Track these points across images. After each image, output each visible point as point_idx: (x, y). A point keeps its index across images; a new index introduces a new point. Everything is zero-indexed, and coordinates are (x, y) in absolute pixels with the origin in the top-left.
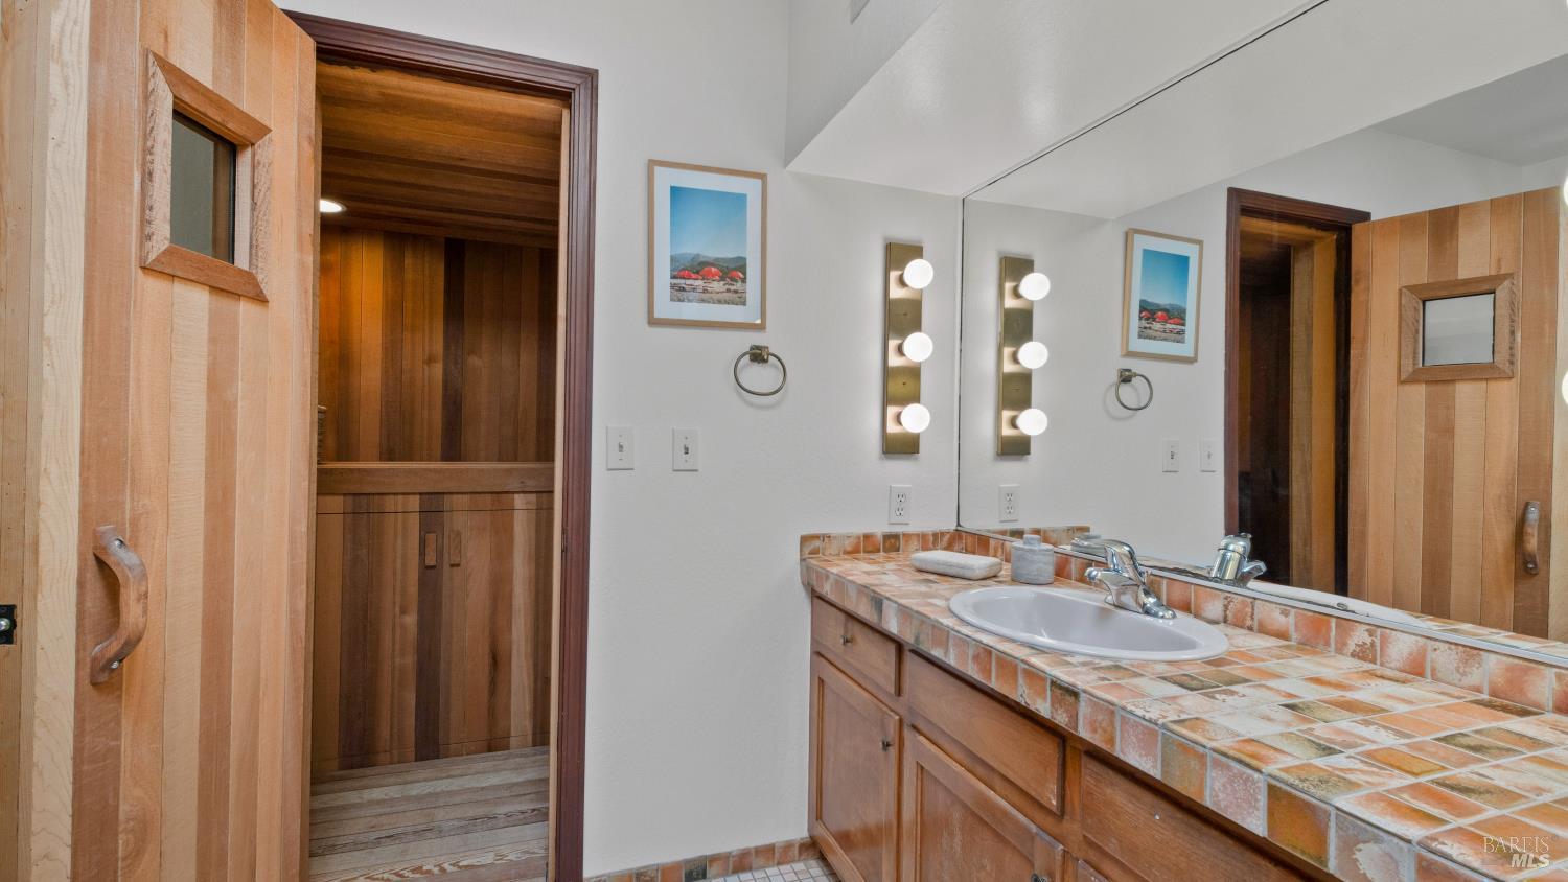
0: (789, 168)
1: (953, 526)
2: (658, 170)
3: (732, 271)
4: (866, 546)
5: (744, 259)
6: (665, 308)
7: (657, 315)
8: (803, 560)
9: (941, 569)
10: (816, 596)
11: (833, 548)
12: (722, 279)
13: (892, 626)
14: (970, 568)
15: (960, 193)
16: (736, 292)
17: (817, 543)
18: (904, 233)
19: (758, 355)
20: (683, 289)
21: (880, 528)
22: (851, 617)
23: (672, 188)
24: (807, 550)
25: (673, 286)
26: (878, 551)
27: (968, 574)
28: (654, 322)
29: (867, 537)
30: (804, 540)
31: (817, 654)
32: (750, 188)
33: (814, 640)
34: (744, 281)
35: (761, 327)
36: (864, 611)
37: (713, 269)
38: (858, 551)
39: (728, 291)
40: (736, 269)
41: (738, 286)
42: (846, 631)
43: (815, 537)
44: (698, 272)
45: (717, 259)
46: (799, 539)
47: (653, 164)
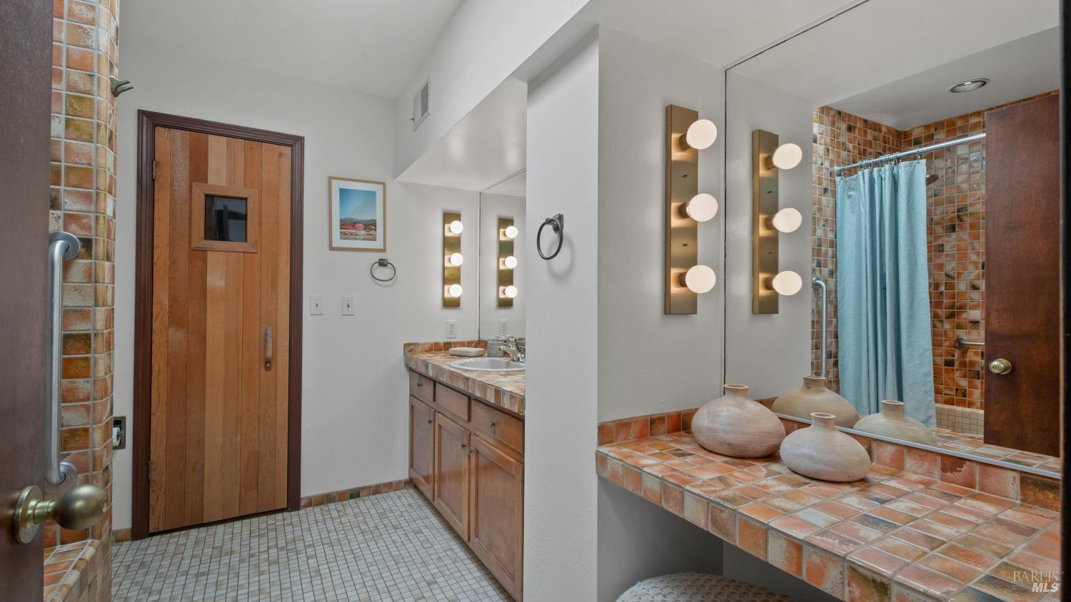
0: (397, 179)
1: (477, 339)
2: (334, 182)
3: (370, 226)
4: (436, 348)
5: (375, 220)
6: (338, 242)
7: (334, 246)
8: (405, 354)
9: (459, 354)
10: (411, 370)
11: (420, 349)
12: (365, 229)
13: (431, 373)
14: (470, 352)
15: (479, 190)
16: (371, 235)
17: (412, 347)
18: (452, 207)
19: (382, 263)
20: (346, 234)
21: (442, 339)
22: (421, 375)
23: (340, 189)
24: (407, 350)
25: (341, 233)
26: (441, 350)
27: (468, 354)
28: (332, 248)
29: (436, 344)
30: (406, 345)
31: (411, 395)
32: (378, 189)
33: (410, 390)
34: (375, 230)
35: (384, 250)
36: (423, 371)
37: (361, 225)
38: (432, 350)
39: (368, 235)
40: (372, 225)
41: (373, 232)
42: (419, 381)
43: (411, 344)
44: (353, 226)
45: (362, 220)
46: (403, 347)
47: (330, 179)
